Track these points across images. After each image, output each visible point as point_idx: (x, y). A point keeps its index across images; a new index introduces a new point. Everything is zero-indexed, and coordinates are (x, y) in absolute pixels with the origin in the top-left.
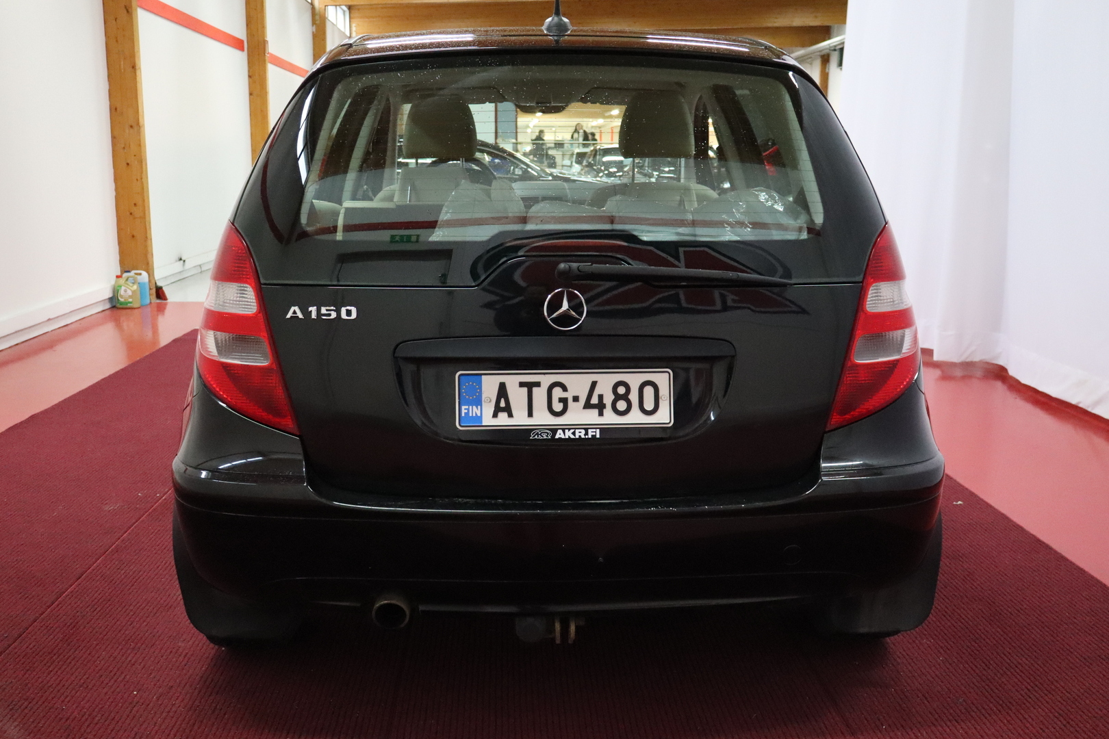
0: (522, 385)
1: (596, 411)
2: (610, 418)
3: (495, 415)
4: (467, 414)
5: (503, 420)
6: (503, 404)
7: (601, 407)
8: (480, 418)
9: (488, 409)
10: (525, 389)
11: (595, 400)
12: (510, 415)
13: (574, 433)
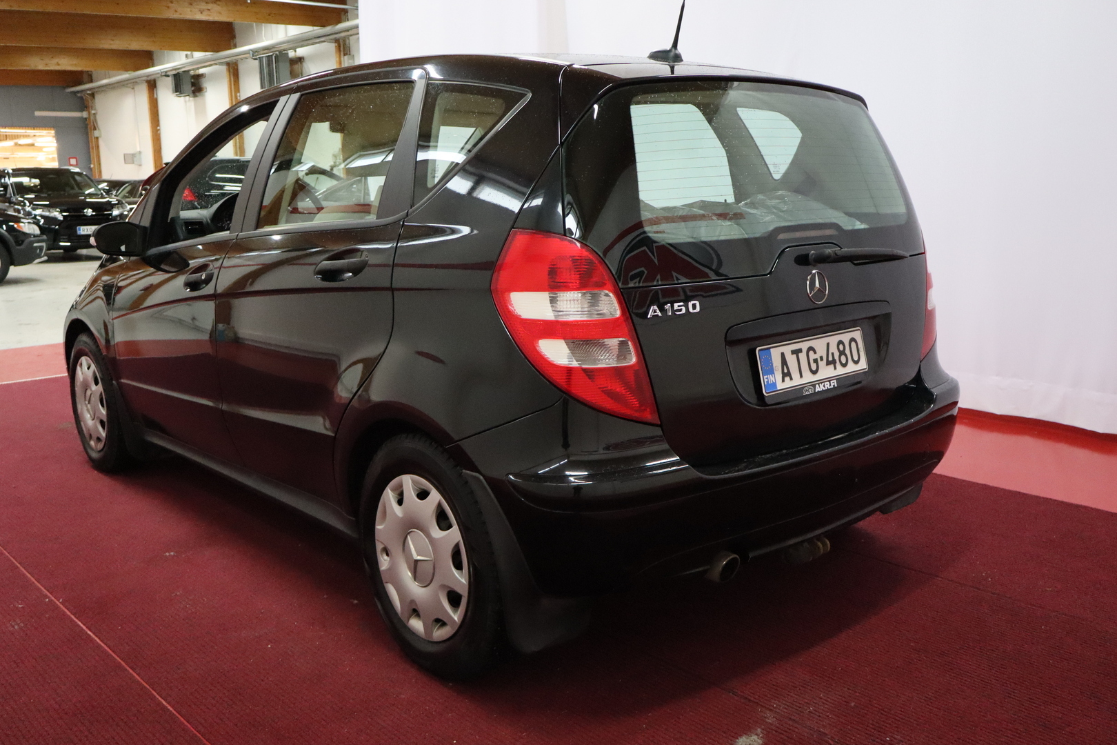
0: (793, 352)
1: (832, 366)
2: (841, 371)
3: (783, 381)
4: (768, 382)
5: (788, 384)
6: (786, 371)
7: (833, 362)
8: (774, 384)
9: (779, 376)
10: (795, 356)
11: (830, 359)
12: (791, 379)
13: (824, 386)
